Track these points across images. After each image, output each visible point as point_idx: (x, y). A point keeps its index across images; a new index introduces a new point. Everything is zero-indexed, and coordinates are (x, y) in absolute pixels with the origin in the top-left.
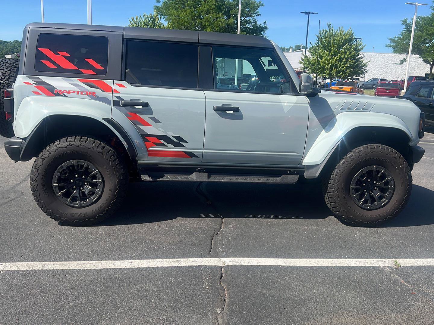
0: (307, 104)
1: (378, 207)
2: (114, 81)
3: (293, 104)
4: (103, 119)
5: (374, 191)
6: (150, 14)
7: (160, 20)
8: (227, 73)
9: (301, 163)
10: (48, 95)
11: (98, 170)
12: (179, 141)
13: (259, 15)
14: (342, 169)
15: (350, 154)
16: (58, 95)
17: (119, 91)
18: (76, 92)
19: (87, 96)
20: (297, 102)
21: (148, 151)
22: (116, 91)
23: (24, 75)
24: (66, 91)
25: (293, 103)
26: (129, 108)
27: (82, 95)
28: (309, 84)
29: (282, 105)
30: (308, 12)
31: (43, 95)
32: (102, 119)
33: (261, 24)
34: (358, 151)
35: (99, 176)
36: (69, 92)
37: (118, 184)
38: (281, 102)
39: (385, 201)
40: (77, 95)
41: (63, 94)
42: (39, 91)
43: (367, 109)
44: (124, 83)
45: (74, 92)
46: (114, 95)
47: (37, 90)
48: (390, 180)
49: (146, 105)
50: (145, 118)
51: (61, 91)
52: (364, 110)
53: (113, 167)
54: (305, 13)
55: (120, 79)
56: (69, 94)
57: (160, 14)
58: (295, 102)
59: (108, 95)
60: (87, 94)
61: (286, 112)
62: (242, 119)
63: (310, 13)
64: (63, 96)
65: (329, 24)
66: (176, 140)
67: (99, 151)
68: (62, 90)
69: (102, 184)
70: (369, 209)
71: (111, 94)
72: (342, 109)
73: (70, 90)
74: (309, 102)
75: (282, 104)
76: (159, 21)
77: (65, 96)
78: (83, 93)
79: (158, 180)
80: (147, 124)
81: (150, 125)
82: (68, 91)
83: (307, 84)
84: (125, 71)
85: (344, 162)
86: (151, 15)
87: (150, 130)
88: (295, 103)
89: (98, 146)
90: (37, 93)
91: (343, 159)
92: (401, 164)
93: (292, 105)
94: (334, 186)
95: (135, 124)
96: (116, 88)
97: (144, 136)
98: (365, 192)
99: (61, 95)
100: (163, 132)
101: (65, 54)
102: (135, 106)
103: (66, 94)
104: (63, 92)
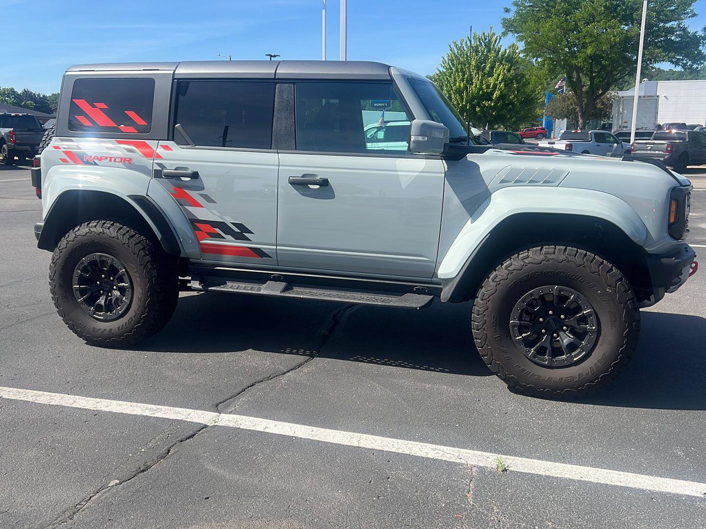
0: (442, 173)
1: (566, 365)
2: (160, 141)
3: (416, 174)
4: (130, 196)
5: (561, 333)
6: (482, 33)
7: (499, 41)
8: (626, 122)
9: (435, 274)
11: (125, 268)
12: (241, 232)
13: (694, 15)
14: (491, 288)
15: (508, 263)
16: (87, 163)
17: (162, 156)
18: (109, 159)
19: (121, 164)
20: (425, 170)
21: (200, 244)
22: (159, 157)
23: (56, 136)
24: (97, 157)
25: (417, 172)
26: (174, 180)
27: (116, 163)
28: (426, 139)
29: (398, 175)
31: (72, 164)
32: (127, 196)
33: (696, 33)
34: (522, 257)
35: (126, 278)
36: (100, 159)
37: (148, 291)
38: (397, 171)
39: (580, 353)
40: (110, 163)
41: (94, 161)
42: (68, 159)
43: (551, 181)
44: (170, 143)
45: (106, 158)
46: (155, 161)
47: (65, 157)
48: (590, 315)
49: (195, 176)
50: (194, 194)
51: (91, 157)
52: (547, 182)
53: (142, 265)
55: (166, 139)
56: (100, 162)
57: (511, 31)
58: (421, 170)
59: (149, 162)
60: (121, 161)
61: (404, 187)
62: (333, 197)
64: (93, 164)
66: (237, 230)
67: (124, 242)
68: (93, 157)
69: (130, 290)
70: (549, 365)
71: (151, 160)
72: (502, 181)
73: (101, 156)
74: (446, 170)
75: (399, 173)
76: (497, 43)
77: (96, 164)
78: (117, 160)
79: (209, 288)
80: (197, 205)
81: (201, 206)
82: (99, 157)
83: (420, 138)
84: (174, 126)
85: (496, 276)
86: (484, 34)
87: (201, 214)
89: (124, 234)
90: (64, 161)
91: (495, 270)
92: (610, 286)
93: (414, 176)
94: (479, 318)
95: (181, 205)
96: (160, 151)
97: (194, 222)
98: (544, 334)
99: (91, 164)
100: (218, 216)
101: (103, 106)
102: (181, 178)
103: (96, 161)
104: (94, 158)
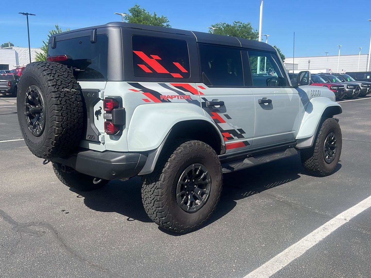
2: (196, 83)
10: (156, 102)
11: (208, 170)
12: (241, 133)
16: (164, 101)
17: (203, 93)
18: (177, 97)
19: (185, 100)
22: (201, 93)
24: (169, 96)
26: (212, 108)
27: (181, 100)
29: (288, 96)
30: (26, 13)
31: (153, 103)
35: (208, 176)
38: (287, 94)
40: (178, 100)
41: (168, 99)
42: (148, 99)
44: (203, 85)
45: (175, 97)
46: (200, 97)
47: (146, 97)
49: (222, 104)
50: (221, 115)
51: (165, 96)
54: (23, 14)
56: (172, 100)
60: (185, 98)
62: (272, 108)
63: (28, 14)
64: (168, 102)
65: (57, 26)
66: (239, 133)
67: (210, 152)
69: (211, 183)
71: (198, 96)
72: (312, 96)
73: (172, 95)
75: (289, 95)
77: (170, 101)
80: (223, 121)
81: (225, 122)
82: (170, 96)
84: (202, 73)
87: (225, 126)
88: (293, 94)
89: (208, 147)
90: (146, 101)
95: (216, 123)
97: (222, 132)
99: (166, 101)
100: (232, 126)
101: (157, 57)
102: (215, 106)
103: (169, 99)
104: (167, 97)
